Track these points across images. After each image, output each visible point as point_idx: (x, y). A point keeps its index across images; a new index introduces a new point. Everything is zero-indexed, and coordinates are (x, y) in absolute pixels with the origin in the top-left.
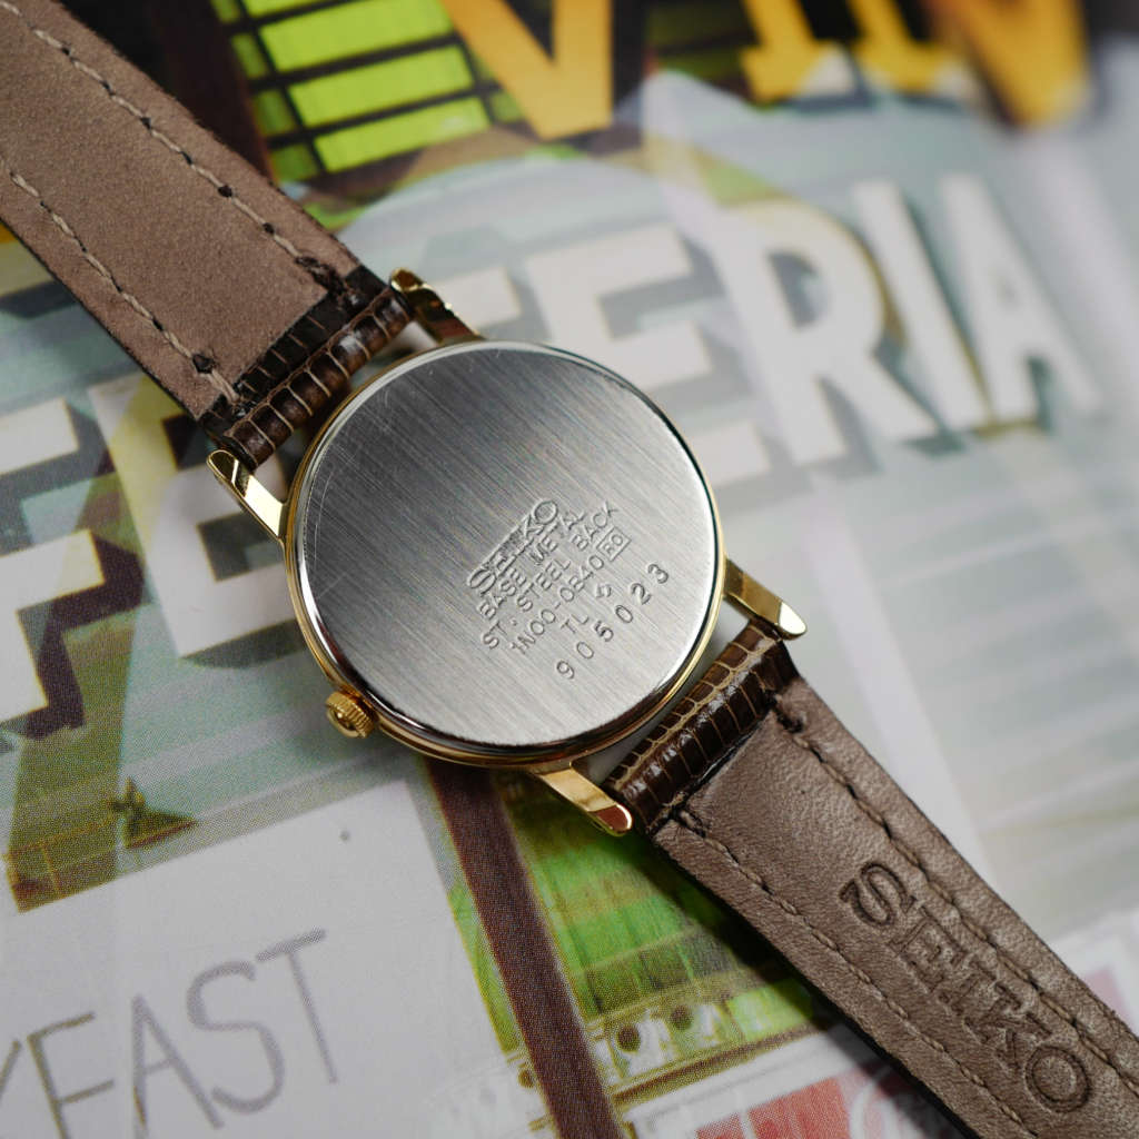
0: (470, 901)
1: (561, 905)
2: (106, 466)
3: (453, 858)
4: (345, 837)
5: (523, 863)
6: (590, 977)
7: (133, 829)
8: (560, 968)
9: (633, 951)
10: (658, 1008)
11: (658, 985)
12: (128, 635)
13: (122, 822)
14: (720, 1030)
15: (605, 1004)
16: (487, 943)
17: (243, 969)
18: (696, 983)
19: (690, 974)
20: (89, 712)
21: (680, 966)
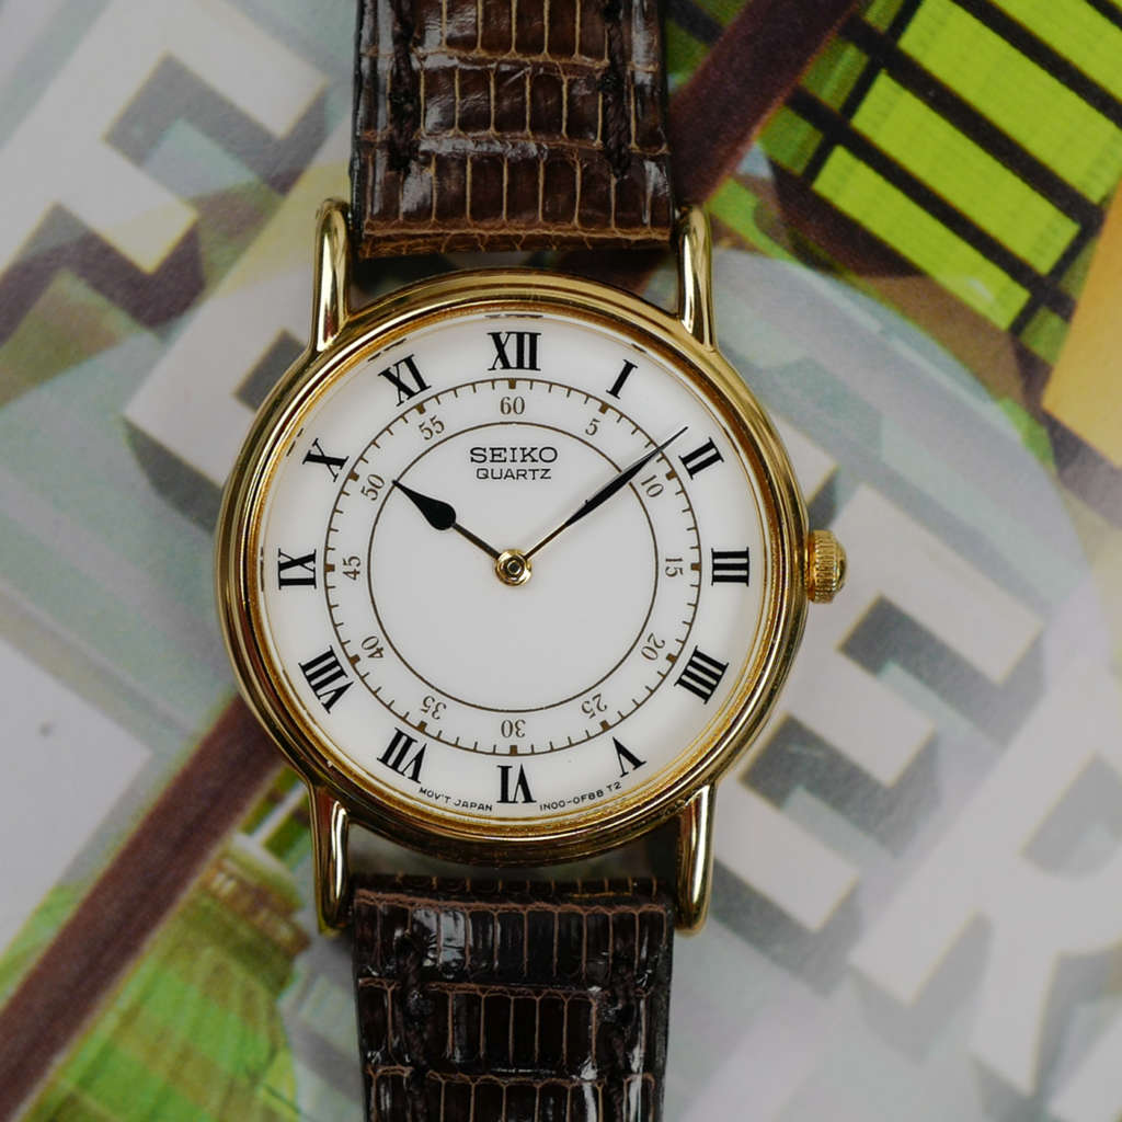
0: (66, 913)
1: (129, 1018)
2: (283, 183)
3: (102, 864)
4: (46, 730)
5: (147, 946)
6: (71, 1101)
8: (59, 1060)
12: (109, 341)
16: (31, 964)
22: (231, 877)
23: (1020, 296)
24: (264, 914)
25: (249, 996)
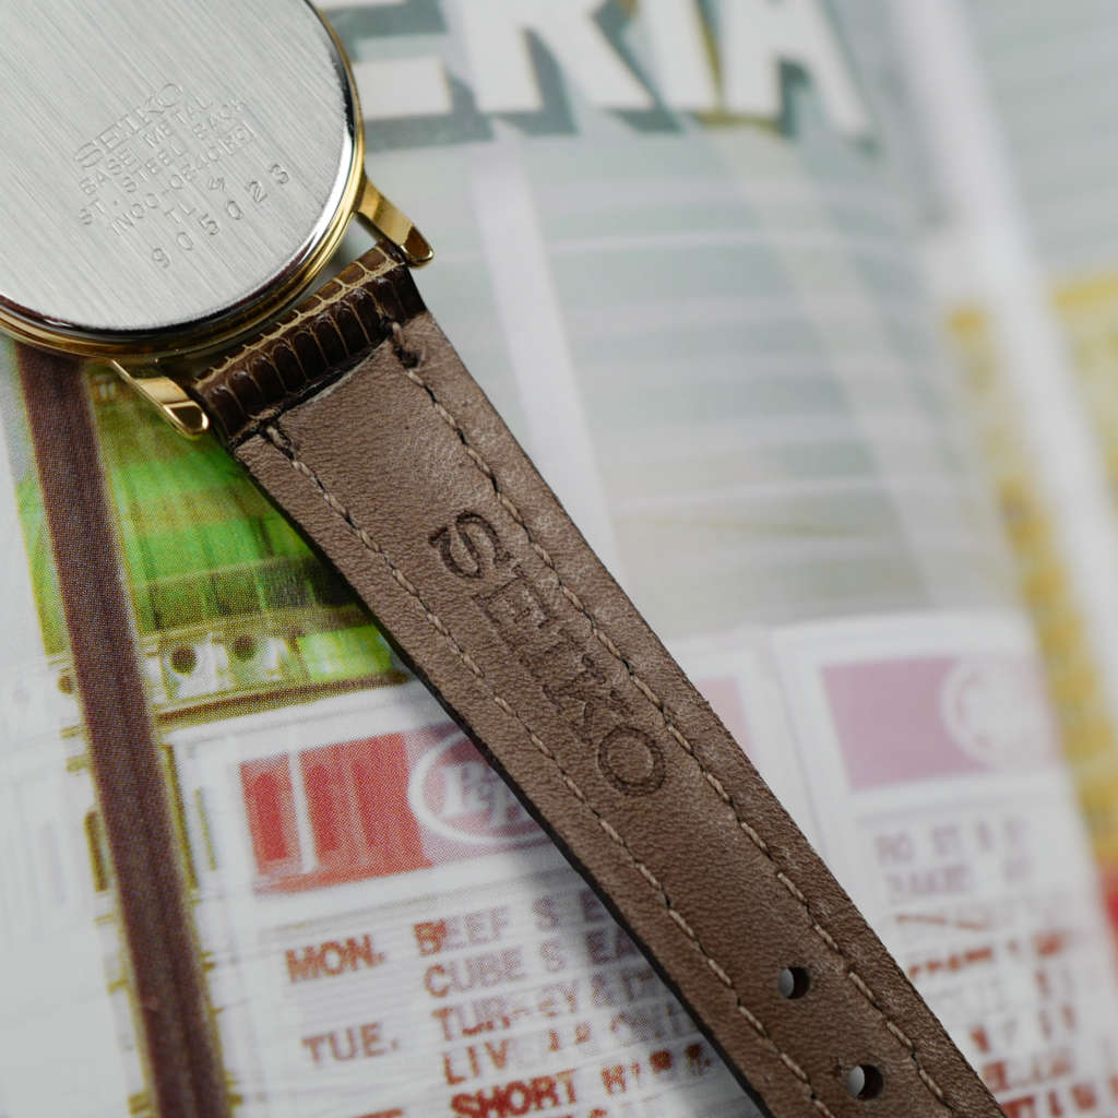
0: (38, 495)
1: (136, 515)
3: (29, 449)
5: (103, 466)
6: (153, 591)
8: (122, 577)
9: (205, 572)
10: (221, 634)
11: (225, 610)
14: (284, 666)
15: (165, 621)
16: (49, 541)
18: (268, 614)
19: (263, 604)
21: (253, 595)
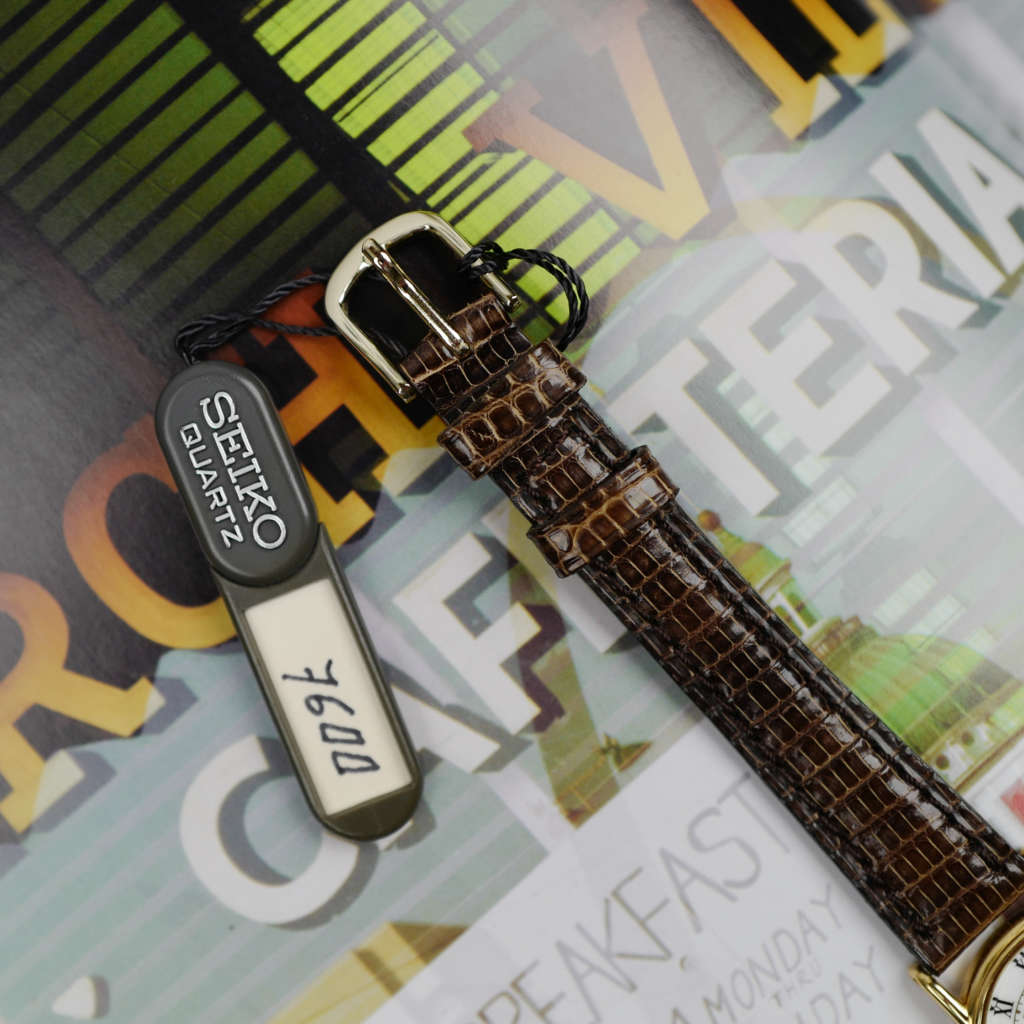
2: (513, 562)
7: (618, 760)
9: (927, 712)
10: (952, 739)
11: (947, 726)
12: (567, 653)
13: (610, 759)
14: (992, 736)
15: (922, 749)
17: (712, 812)
18: (968, 715)
19: (963, 711)
20: (565, 704)
21: (955, 710)
22: (820, 645)
23: (627, 242)
24: (840, 634)
25: (875, 648)
